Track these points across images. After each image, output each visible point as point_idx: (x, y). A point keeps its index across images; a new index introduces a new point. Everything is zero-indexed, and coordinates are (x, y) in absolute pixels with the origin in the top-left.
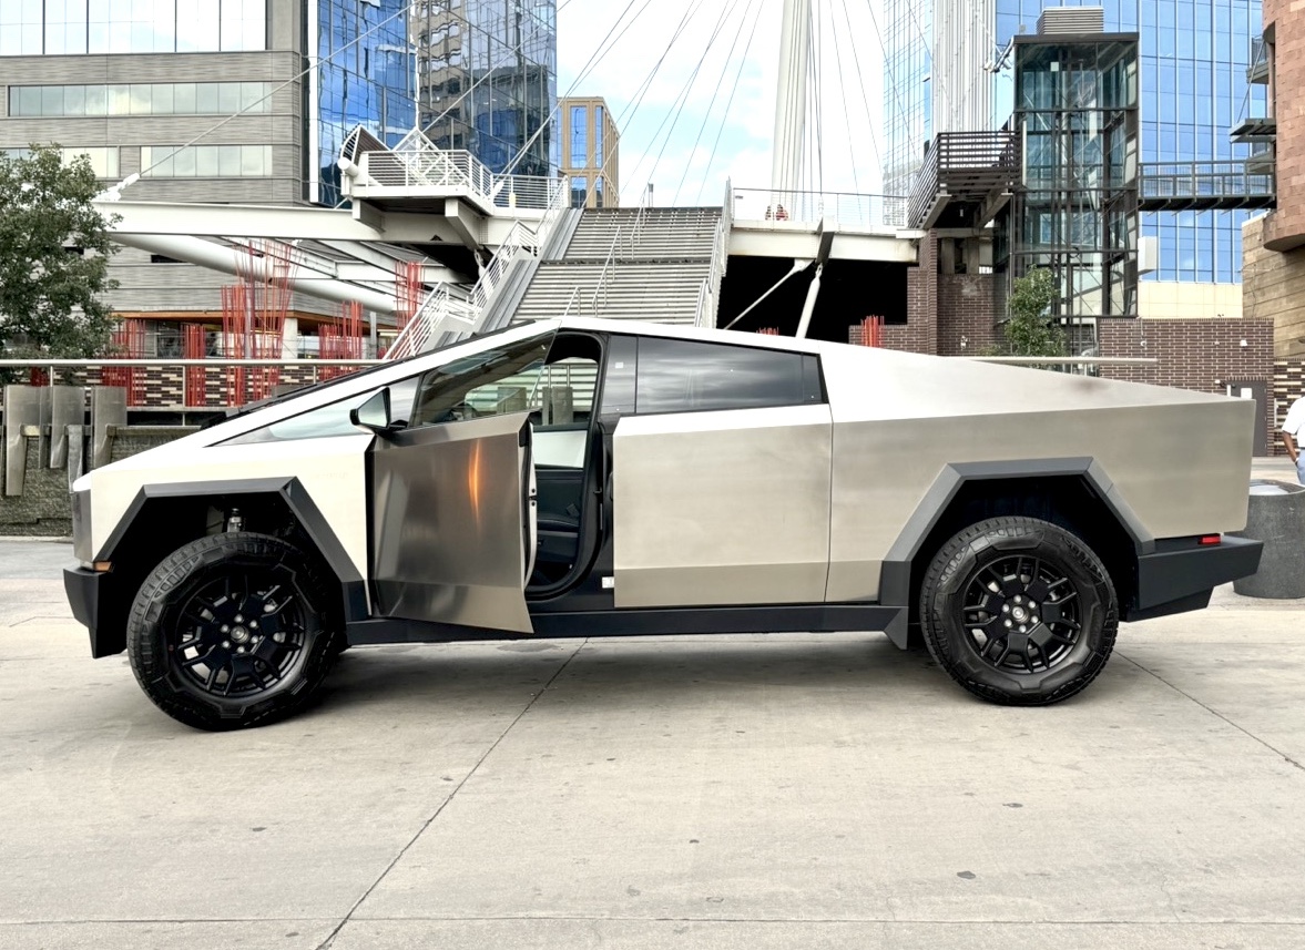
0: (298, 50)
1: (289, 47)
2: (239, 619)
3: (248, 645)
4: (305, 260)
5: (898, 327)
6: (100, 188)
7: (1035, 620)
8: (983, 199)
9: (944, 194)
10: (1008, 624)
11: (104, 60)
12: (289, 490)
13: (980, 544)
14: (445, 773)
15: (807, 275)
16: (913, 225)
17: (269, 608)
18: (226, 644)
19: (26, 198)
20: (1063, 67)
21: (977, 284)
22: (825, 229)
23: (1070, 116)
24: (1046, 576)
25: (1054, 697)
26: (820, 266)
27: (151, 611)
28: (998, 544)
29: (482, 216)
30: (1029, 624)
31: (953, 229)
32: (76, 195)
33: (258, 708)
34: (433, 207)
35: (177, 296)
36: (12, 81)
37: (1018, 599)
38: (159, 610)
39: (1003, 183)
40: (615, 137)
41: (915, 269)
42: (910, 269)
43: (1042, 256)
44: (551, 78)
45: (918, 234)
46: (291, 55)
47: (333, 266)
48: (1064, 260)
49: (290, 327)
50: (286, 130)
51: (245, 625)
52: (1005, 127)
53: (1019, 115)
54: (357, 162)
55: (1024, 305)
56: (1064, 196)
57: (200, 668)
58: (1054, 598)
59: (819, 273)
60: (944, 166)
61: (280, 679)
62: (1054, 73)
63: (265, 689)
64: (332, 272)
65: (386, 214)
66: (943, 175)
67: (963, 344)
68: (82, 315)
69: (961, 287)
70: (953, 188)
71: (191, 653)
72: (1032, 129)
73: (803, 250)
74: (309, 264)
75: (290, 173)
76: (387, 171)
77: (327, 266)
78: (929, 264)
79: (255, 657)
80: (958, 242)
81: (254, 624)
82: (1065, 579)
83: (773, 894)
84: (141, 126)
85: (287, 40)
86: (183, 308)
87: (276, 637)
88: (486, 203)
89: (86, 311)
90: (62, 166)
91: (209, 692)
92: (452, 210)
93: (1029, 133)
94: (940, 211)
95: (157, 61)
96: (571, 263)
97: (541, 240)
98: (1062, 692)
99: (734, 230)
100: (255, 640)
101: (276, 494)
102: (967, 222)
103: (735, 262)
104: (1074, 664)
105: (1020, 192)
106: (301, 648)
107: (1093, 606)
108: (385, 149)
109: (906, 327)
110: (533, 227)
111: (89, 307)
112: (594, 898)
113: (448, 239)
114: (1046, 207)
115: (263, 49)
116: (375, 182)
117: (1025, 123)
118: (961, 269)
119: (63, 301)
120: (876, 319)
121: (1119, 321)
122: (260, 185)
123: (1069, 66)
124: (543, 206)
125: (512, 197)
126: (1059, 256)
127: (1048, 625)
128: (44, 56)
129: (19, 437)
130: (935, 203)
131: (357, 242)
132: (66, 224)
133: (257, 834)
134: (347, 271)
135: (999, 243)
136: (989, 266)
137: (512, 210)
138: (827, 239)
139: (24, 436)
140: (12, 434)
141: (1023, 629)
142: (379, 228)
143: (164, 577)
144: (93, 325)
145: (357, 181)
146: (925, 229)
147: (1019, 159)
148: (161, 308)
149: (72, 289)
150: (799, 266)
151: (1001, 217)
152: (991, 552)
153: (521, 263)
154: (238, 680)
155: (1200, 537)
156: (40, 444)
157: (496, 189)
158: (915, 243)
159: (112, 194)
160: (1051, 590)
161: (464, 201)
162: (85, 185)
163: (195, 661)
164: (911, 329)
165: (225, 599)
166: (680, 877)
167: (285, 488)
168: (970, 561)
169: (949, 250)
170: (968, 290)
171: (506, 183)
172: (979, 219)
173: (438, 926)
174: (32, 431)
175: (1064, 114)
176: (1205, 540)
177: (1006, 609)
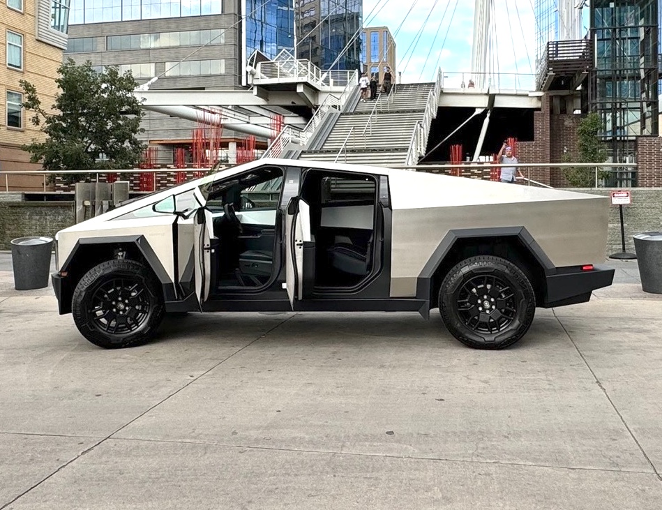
0: (236, 12)
1: (232, 12)
2: (120, 299)
3: (124, 310)
4: (234, 115)
5: (529, 142)
6: (136, 85)
7: (494, 307)
8: (574, 74)
9: (551, 73)
10: (480, 309)
11: (148, 22)
12: (139, 241)
13: (465, 270)
14: (192, 373)
15: (483, 115)
16: (539, 89)
17: (133, 294)
18: (114, 310)
19: (104, 91)
20: (617, 5)
21: (572, 119)
22: (490, 93)
23: (620, 31)
24: (500, 286)
25: (502, 345)
26: (489, 111)
27: (80, 295)
28: (475, 269)
29: (315, 91)
30: (490, 309)
31: (559, 91)
32: (125, 89)
33: (128, 339)
34: (291, 87)
35: (182, 133)
36: (109, 34)
37: (485, 297)
38: (83, 294)
39: (583, 67)
40: (394, 46)
41: (538, 112)
42: (535, 112)
43: (607, 104)
44: (360, 19)
45: (541, 94)
46: (233, 15)
47: (248, 117)
48: (618, 106)
49: (232, 146)
50: (231, 51)
51: (123, 302)
52: (586, 37)
53: (593, 31)
54: (255, 68)
55: (585, 133)
56: (618, 72)
57: (103, 320)
58: (504, 296)
59: (488, 115)
60: (550, 59)
61: (138, 326)
62: (612, 8)
63: (131, 331)
64: (247, 120)
65: (270, 92)
66: (550, 63)
67: (565, 151)
68: (129, 145)
69: (564, 121)
70: (555, 70)
71: (99, 313)
72: (601, 38)
73: (480, 103)
74: (236, 117)
75: (233, 72)
76: (270, 70)
77: (246, 118)
78: (547, 109)
79: (127, 316)
80: (562, 98)
81: (127, 301)
82: (508, 287)
83: (294, 438)
84: (165, 53)
85: (231, 9)
86: (185, 138)
87: (137, 307)
88: (317, 84)
89: (131, 143)
90: (119, 76)
91: (106, 331)
92: (300, 89)
93: (598, 40)
94: (550, 82)
95: (172, 21)
96: (356, 114)
97: (342, 102)
98: (505, 343)
99: (442, 93)
100: (127, 308)
101: (134, 243)
102: (566, 87)
103: (443, 111)
104: (511, 330)
105: (592, 71)
106: (148, 313)
107: (522, 301)
108: (268, 60)
109: (534, 142)
110: (338, 96)
111: (132, 142)
112: (216, 435)
113: (299, 103)
114: (609, 78)
115: (220, 13)
116: (265, 77)
117: (596, 35)
118: (564, 111)
119: (121, 139)
120: (513, 139)
121: (648, 138)
122: (218, 78)
123: (620, 4)
124: (345, 85)
125: (331, 81)
126: (616, 105)
127: (500, 310)
128: (122, 21)
129: (82, 206)
130: (547, 78)
131: (259, 106)
132: (122, 102)
133: (97, 397)
134: (254, 120)
135: (584, 97)
136: (579, 109)
137: (332, 88)
138: (492, 98)
139: (84, 206)
140: (79, 205)
141: (488, 312)
142: (266, 99)
143: (86, 279)
144: (134, 150)
145: (255, 77)
146: (544, 91)
147: (593, 54)
148: (174, 139)
149: (123, 133)
150: (478, 112)
151: (585, 84)
152: (471, 274)
153: (331, 114)
154: (120, 326)
155: (582, 267)
156: (91, 209)
157: (322, 79)
158: (539, 98)
159: (145, 87)
160: (502, 292)
161: (306, 84)
162: (130, 83)
163: (102, 317)
164: (536, 143)
165: (113, 290)
166: (258, 428)
167: (137, 240)
168: (461, 278)
169: (557, 102)
170: (568, 123)
171: (328, 74)
172: (573, 85)
173: (143, 444)
174: (87, 203)
175: (617, 30)
176: (584, 268)
177: (479, 301)
